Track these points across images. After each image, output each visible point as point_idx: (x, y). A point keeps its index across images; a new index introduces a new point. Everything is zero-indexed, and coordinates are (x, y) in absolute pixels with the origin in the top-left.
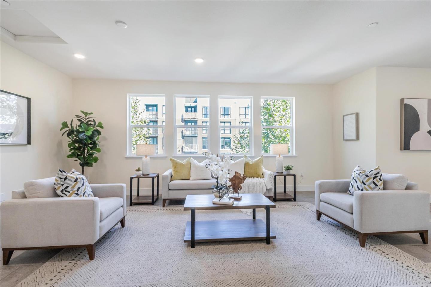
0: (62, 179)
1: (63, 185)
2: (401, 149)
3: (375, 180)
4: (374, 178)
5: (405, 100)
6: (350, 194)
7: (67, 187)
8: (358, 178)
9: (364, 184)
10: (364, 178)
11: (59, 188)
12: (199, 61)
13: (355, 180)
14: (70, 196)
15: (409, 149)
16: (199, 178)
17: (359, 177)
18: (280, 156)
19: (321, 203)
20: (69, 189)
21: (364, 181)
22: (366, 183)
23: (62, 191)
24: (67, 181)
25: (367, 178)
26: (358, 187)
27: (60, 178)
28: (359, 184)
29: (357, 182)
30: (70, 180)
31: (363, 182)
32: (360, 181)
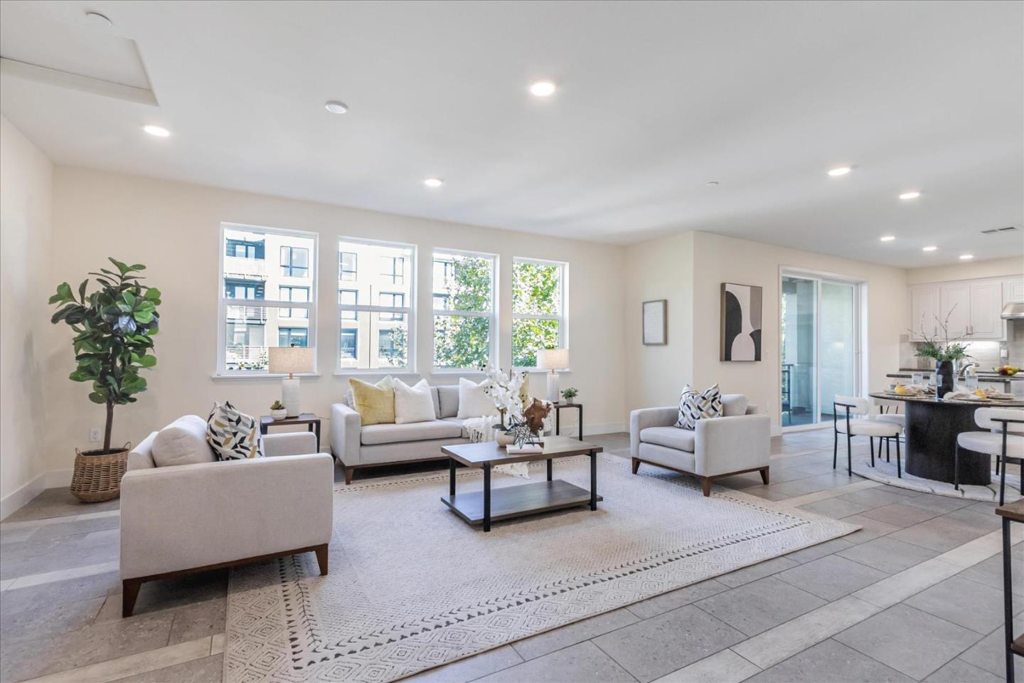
0: (233, 421)
1: (235, 434)
2: (721, 360)
3: (714, 404)
4: (713, 401)
5: (727, 286)
6: (680, 428)
7: (242, 440)
8: (691, 402)
9: (701, 410)
10: (701, 402)
11: (227, 441)
12: (433, 183)
13: (687, 405)
14: (252, 456)
15: (730, 360)
16: (417, 418)
17: (693, 401)
18: (553, 372)
19: (642, 444)
20: (246, 443)
21: (701, 406)
22: (703, 409)
23: (235, 446)
24: (241, 426)
25: (705, 401)
26: (692, 415)
27: (230, 420)
28: (694, 410)
29: (689, 408)
30: (245, 425)
31: (699, 408)
32: (694, 406)
